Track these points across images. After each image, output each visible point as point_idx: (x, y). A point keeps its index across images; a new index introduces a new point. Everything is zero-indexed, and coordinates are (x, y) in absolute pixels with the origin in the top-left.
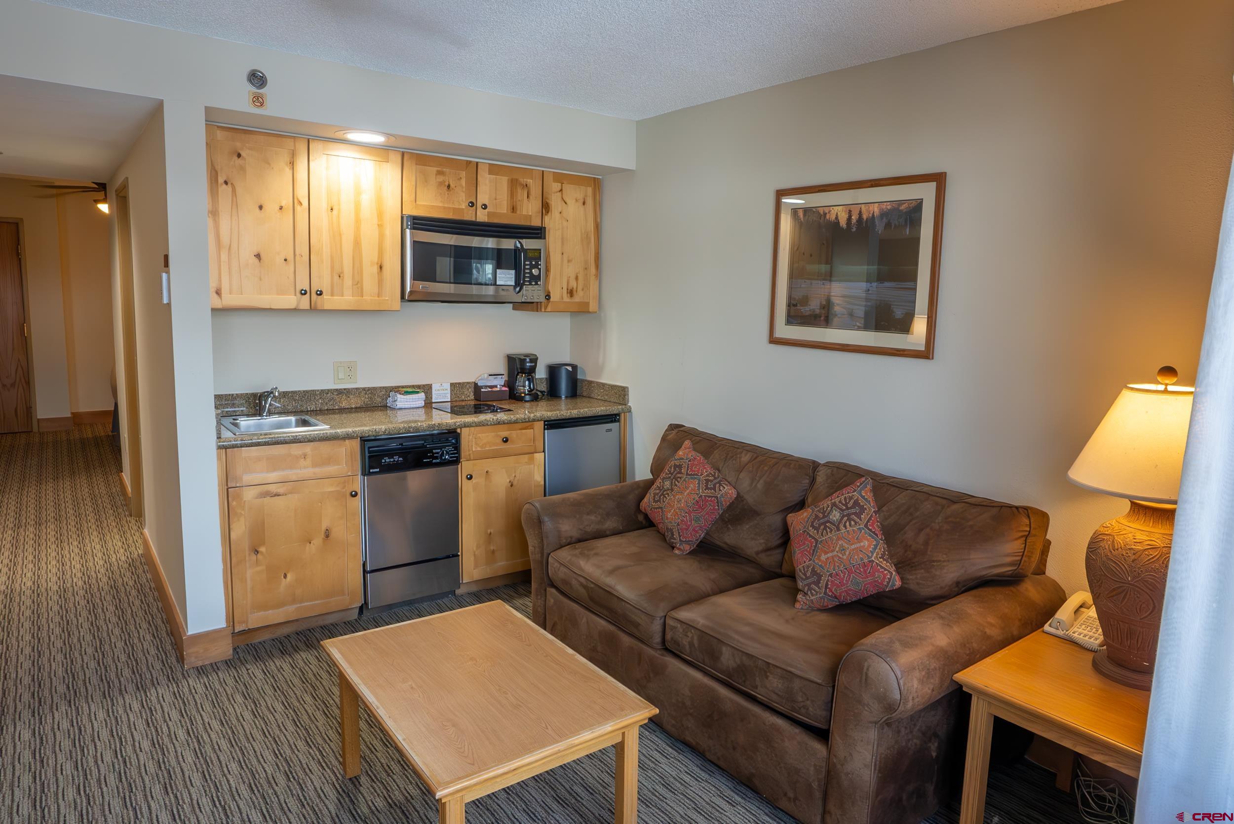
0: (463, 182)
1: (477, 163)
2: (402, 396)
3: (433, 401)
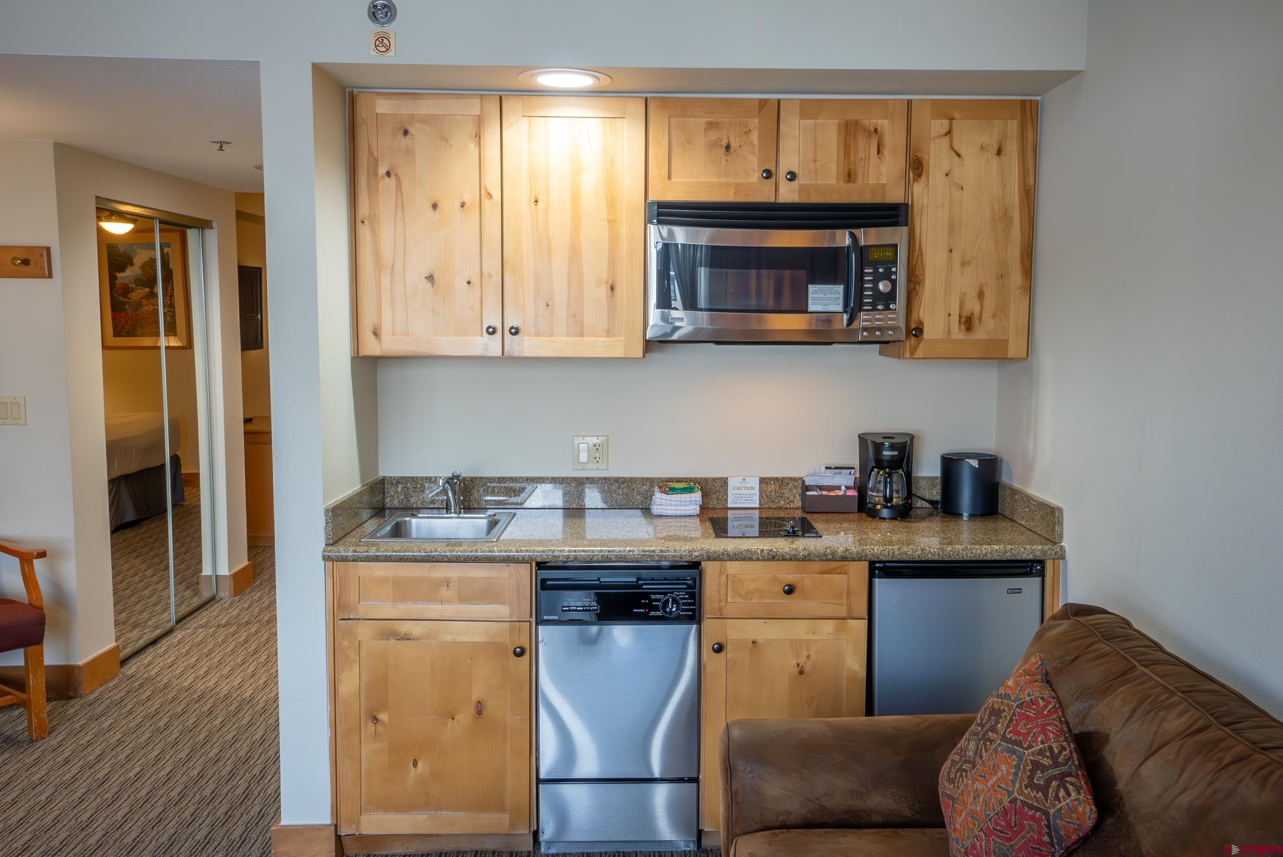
0: (755, 137)
1: (779, 101)
2: (664, 496)
3: (730, 505)
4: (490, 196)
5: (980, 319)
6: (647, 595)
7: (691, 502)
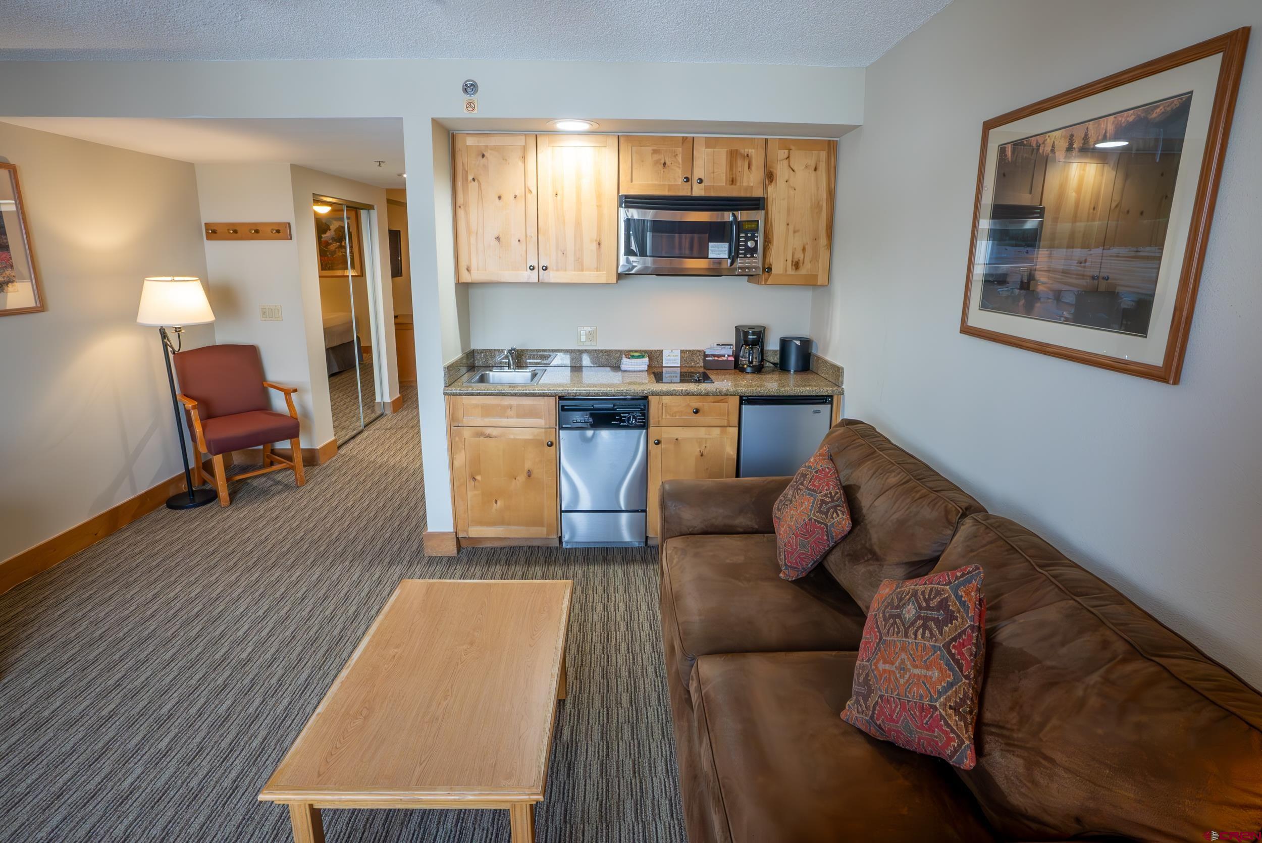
0: (680, 159)
1: (693, 138)
2: (628, 360)
3: (664, 365)
4: (530, 191)
5: (803, 263)
6: (619, 414)
7: (642, 364)
